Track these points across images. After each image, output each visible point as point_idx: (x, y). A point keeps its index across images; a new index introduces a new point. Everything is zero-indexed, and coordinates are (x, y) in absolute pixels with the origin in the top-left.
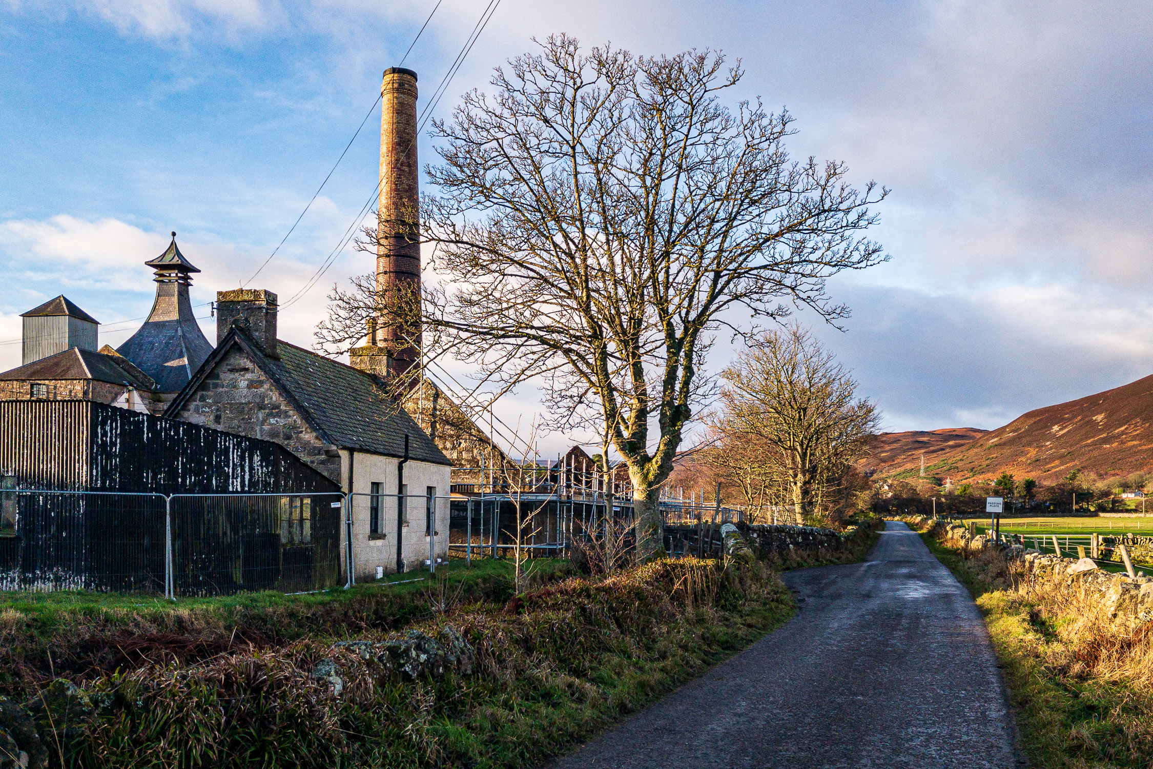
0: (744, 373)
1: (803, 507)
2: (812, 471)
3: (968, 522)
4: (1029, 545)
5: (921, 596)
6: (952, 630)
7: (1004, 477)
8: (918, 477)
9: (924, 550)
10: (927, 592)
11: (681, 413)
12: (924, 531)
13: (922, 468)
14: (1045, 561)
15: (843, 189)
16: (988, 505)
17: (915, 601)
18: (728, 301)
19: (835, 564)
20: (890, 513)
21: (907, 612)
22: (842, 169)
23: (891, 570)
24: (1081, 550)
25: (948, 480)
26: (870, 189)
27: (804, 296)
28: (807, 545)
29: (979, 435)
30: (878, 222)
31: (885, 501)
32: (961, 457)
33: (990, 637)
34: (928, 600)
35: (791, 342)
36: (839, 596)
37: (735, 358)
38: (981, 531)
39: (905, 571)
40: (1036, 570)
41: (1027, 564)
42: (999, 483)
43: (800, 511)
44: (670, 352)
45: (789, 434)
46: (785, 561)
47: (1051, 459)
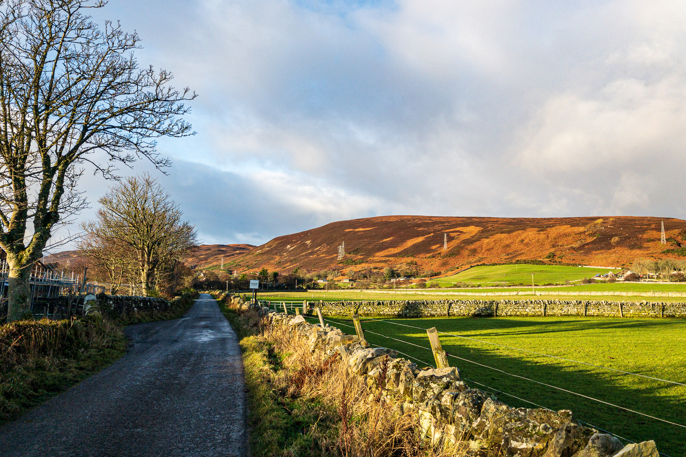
0: (114, 201)
1: (147, 285)
2: (154, 264)
3: (242, 294)
4: (271, 307)
5: (208, 340)
6: (221, 364)
7: (263, 270)
8: (220, 269)
9: (218, 310)
10: (213, 337)
11: (51, 218)
12: (220, 299)
13: (222, 264)
14: (278, 317)
15: (170, 90)
16: (251, 285)
17: (204, 344)
18: (93, 148)
19: (163, 320)
20: (204, 289)
21: (197, 351)
22: (170, 76)
23: (196, 323)
24: (297, 310)
25: (235, 272)
26: (186, 92)
27: (143, 150)
28: (146, 308)
29: (251, 248)
30: (190, 112)
31: (201, 282)
32: (242, 259)
33: (243, 368)
34: (212, 343)
35: (145, 185)
36: (156, 342)
37: (109, 191)
38: (248, 299)
39: (203, 323)
40: (274, 322)
41: (270, 319)
42: (261, 274)
43: (145, 287)
44: (45, 175)
45: (141, 240)
46: (130, 318)
47: (286, 262)
